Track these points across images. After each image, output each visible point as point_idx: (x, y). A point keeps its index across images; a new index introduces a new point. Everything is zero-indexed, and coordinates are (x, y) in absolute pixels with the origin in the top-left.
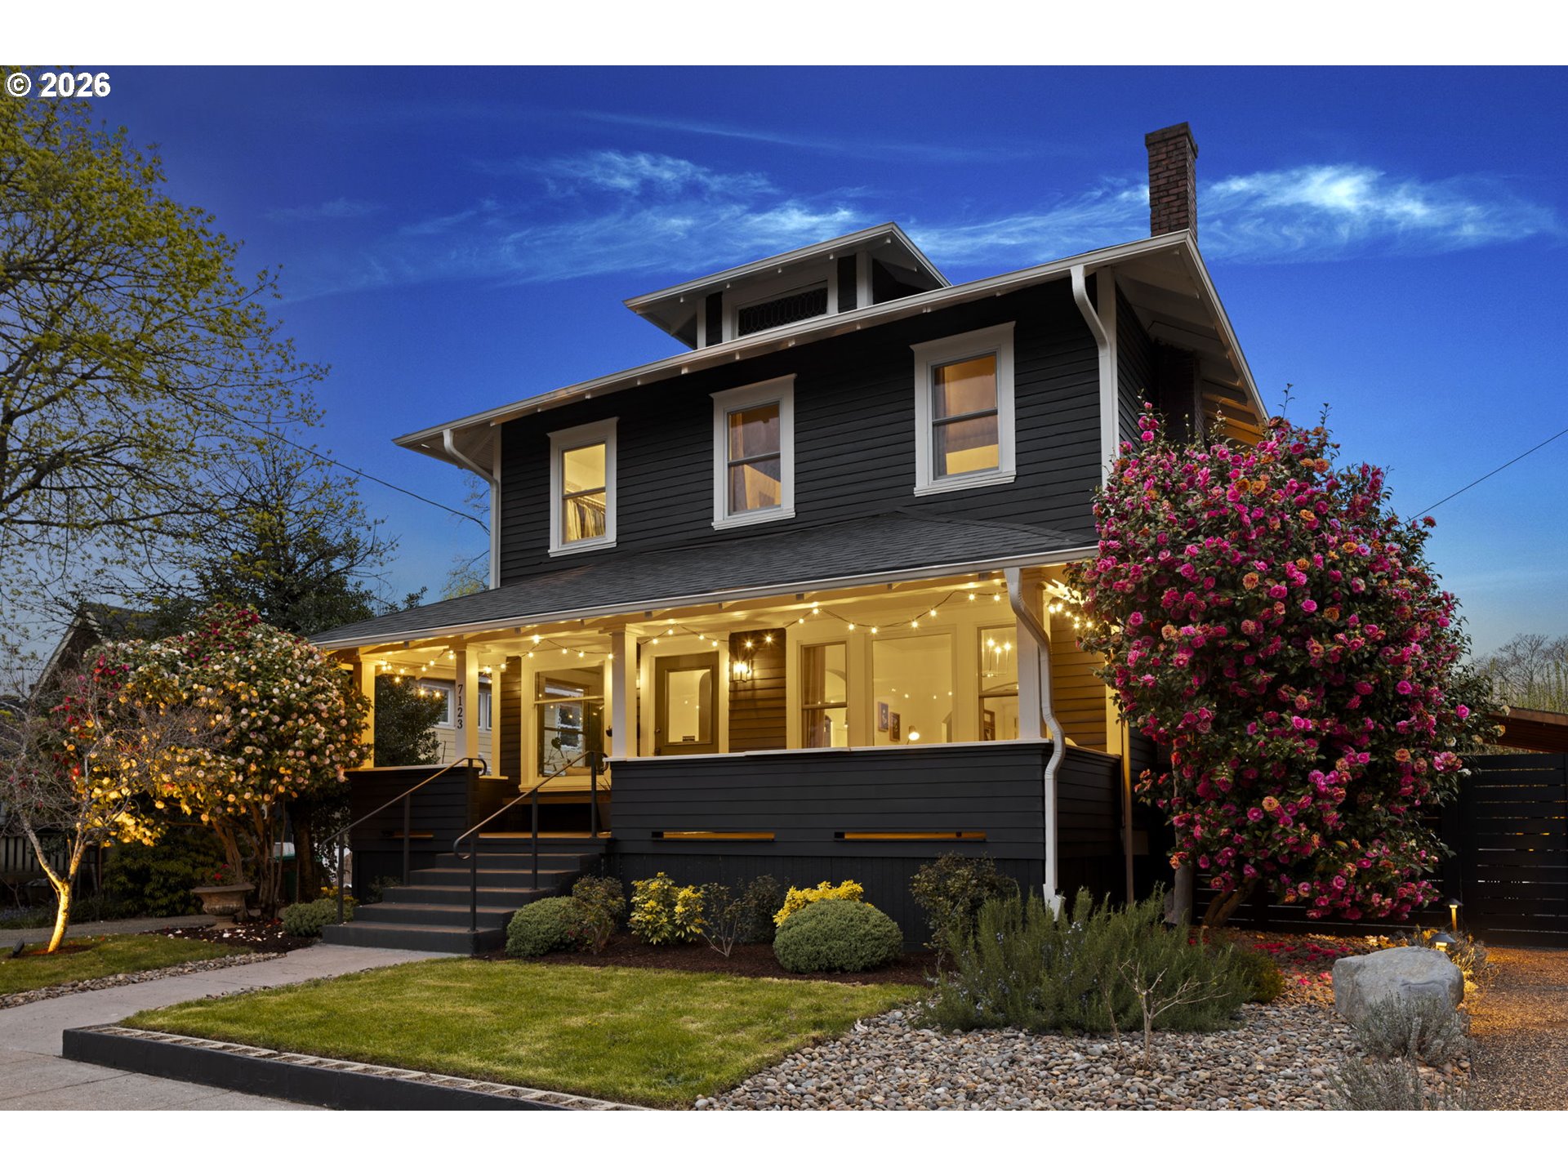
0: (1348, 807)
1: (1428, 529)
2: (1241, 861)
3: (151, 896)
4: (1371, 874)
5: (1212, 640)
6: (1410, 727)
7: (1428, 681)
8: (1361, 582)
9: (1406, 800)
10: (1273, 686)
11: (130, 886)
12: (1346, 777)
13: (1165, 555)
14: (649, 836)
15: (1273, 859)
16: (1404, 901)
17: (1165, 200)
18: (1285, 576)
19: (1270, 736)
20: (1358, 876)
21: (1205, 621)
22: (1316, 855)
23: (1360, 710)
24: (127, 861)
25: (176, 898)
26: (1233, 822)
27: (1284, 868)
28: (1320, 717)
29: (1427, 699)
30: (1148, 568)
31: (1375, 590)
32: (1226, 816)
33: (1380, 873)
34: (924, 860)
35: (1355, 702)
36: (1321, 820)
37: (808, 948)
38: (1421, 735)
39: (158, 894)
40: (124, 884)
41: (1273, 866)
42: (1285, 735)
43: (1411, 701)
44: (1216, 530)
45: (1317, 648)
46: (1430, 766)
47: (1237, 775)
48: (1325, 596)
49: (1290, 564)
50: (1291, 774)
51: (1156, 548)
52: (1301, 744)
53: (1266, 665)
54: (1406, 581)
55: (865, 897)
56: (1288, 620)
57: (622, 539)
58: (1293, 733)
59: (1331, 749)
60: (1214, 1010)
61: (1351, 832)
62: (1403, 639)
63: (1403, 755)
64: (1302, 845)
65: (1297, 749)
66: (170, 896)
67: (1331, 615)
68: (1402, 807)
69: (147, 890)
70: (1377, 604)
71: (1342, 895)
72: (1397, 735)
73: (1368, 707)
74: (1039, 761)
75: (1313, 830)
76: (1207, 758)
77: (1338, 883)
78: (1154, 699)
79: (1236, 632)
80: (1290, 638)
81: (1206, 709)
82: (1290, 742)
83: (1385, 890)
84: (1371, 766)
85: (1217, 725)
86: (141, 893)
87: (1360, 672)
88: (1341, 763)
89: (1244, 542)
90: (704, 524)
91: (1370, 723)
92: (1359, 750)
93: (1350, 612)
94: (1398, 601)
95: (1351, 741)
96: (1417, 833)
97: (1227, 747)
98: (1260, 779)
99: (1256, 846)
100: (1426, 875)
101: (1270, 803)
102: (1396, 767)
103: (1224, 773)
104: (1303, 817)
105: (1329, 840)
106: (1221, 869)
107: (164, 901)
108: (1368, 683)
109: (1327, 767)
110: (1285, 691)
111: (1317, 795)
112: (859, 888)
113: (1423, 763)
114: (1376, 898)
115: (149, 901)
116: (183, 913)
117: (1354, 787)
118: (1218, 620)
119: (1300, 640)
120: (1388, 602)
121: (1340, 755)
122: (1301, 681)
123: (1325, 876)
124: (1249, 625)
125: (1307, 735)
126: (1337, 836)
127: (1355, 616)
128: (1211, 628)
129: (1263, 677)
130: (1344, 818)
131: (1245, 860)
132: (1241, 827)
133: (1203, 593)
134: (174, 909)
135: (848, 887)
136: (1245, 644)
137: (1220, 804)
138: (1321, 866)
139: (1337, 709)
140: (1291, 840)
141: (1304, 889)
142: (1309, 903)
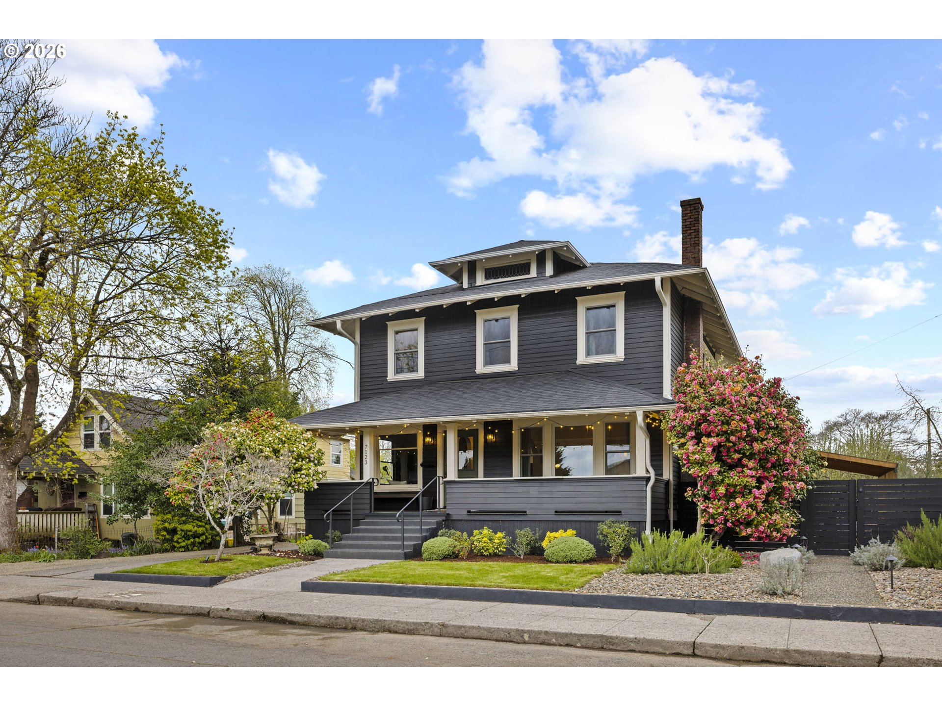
0: (766, 501)
1: (797, 400)
2: (726, 521)
3: (177, 542)
4: (773, 526)
5: (719, 443)
6: (788, 474)
7: (795, 457)
8: (773, 423)
9: (786, 499)
10: (740, 460)
11: (167, 537)
12: (766, 491)
13: (703, 411)
14: (466, 512)
15: (738, 521)
16: (784, 535)
17: (689, 232)
18: (746, 422)
19: (739, 477)
20: (768, 526)
21: (717, 436)
22: (753, 519)
23: (771, 467)
24: (166, 525)
25: (189, 542)
26: (724, 507)
27: (741, 523)
28: (756, 470)
29: (795, 464)
30: (696, 416)
31: (777, 425)
32: (721, 505)
33: (776, 525)
34: (600, 521)
35: (769, 465)
36: (756, 507)
37: (562, 554)
38: (792, 476)
39: (180, 540)
40: (165, 536)
41: (738, 522)
42: (745, 477)
43: (790, 464)
44: (722, 404)
45: (757, 446)
46: (795, 487)
47: (727, 490)
48: (760, 427)
49: (748, 416)
50: (745, 490)
51: (700, 409)
52: (750, 480)
53: (738, 452)
54: (788, 423)
55: (577, 535)
56: (747, 436)
57: (427, 374)
58: (747, 476)
59: (760, 481)
60: (723, 566)
61: (766, 510)
62: (786, 443)
63: (785, 484)
64: (749, 515)
65: (749, 482)
66: (186, 542)
67: (762, 435)
68: (785, 502)
69: (175, 539)
70: (779, 431)
71: (763, 533)
72: (784, 476)
73: (774, 466)
74: (645, 483)
75: (754, 510)
76: (714, 484)
77: (761, 528)
78: (697, 463)
79: (728, 440)
80: (746, 442)
81: (716, 467)
82: (746, 479)
83: (778, 531)
84: (774, 487)
85: (719, 473)
86: (172, 540)
87: (771, 454)
88: (764, 486)
89: (731, 408)
90: (472, 370)
91: (775, 472)
92: (770, 482)
93: (768, 433)
94: (786, 430)
95: (767, 478)
96: (790, 511)
97: (722, 481)
98: (734, 492)
99: (732, 516)
100: (792, 526)
101: (739, 500)
102: (782, 488)
103: (722, 490)
104: (750, 506)
105: (758, 514)
106: (718, 524)
107: (183, 544)
108: (774, 458)
109: (759, 488)
110: (745, 461)
111: (755, 498)
112: (575, 532)
113: (793, 486)
114: (774, 534)
115: (176, 544)
116: (192, 550)
117: (768, 495)
118: (722, 435)
119: (751, 443)
120: (781, 429)
121: (763, 483)
122: (751, 457)
123: (756, 526)
124: (733, 438)
125: (752, 477)
126: (761, 512)
127: (770, 435)
128: (720, 439)
129: (736, 456)
130: (764, 506)
131: (728, 520)
132: (727, 509)
133: (716, 426)
134: (188, 548)
135: (570, 532)
136: (732, 444)
137: (719, 500)
138: (755, 522)
139: (763, 467)
140: (746, 513)
141: (749, 531)
142: (750, 536)
